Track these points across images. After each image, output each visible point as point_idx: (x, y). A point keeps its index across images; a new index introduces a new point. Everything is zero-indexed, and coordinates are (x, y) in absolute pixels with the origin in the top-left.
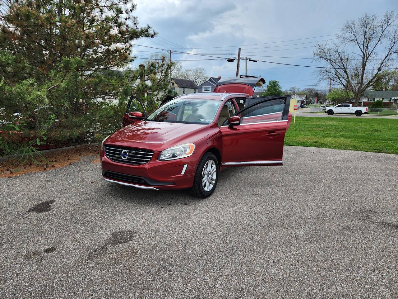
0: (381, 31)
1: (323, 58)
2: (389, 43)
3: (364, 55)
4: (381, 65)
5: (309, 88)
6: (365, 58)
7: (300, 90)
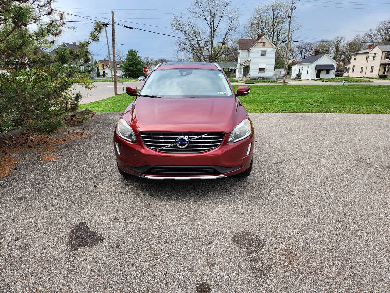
0: (222, 9)
1: (179, 29)
2: (228, 20)
3: (211, 29)
4: (224, 40)
5: (162, 58)
6: (212, 32)
7: (153, 60)
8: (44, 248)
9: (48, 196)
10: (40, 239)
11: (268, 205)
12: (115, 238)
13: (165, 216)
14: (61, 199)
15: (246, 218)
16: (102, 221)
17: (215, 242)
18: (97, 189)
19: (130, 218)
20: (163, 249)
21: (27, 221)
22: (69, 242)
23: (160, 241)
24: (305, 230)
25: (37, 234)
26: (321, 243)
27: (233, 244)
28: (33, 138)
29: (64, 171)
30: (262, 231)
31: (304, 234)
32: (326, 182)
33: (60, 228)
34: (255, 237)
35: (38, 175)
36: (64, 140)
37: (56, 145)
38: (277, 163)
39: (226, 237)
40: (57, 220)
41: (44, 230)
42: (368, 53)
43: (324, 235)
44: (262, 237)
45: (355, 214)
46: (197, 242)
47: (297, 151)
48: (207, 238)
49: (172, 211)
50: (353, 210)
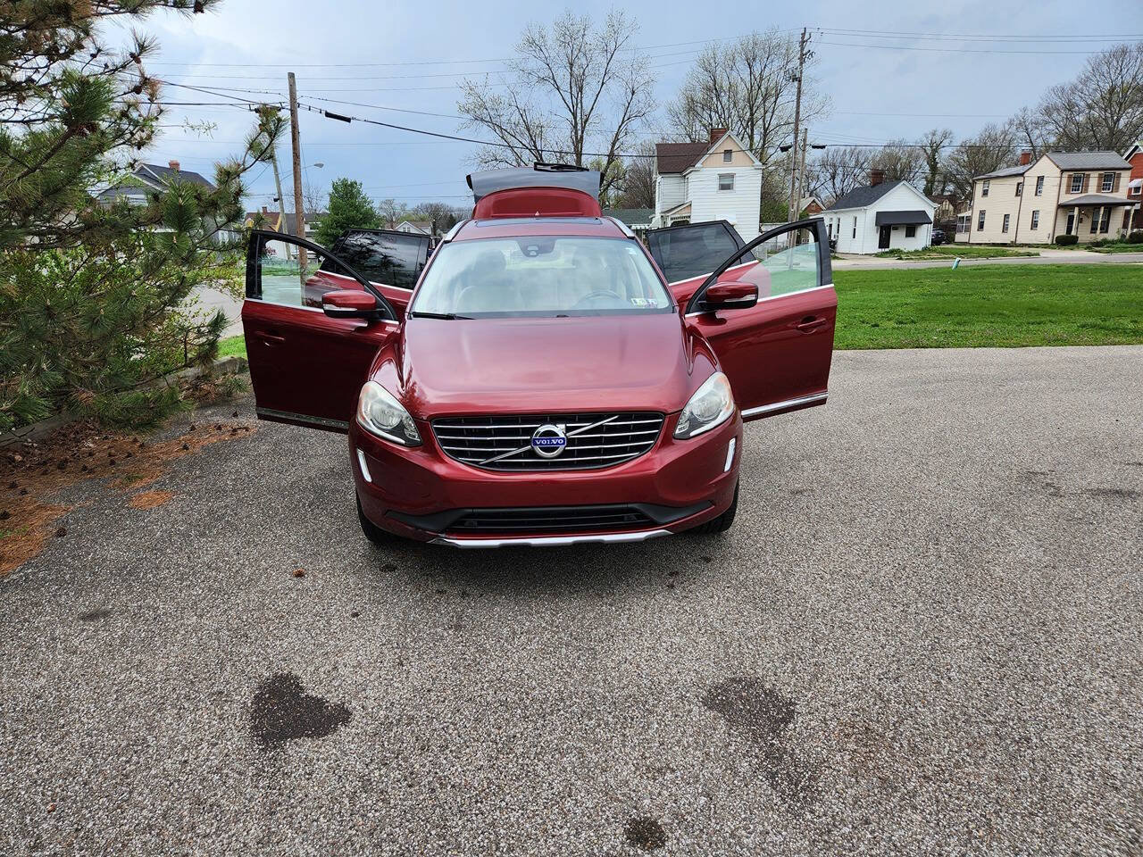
0: (604, 61)
1: (482, 120)
2: (622, 91)
3: (575, 118)
4: (613, 147)
6: (579, 127)
7: (407, 208)
8: (185, 748)
9: (170, 607)
10: (172, 724)
11: (789, 606)
12: (381, 712)
13: (510, 647)
14: (208, 612)
15: (735, 644)
16: (335, 668)
17: (660, 709)
18: (307, 582)
19: (412, 656)
20: (519, 735)
21: (122, 677)
22: (255, 728)
23: (507, 716)
24: (898, 669)
25: (159, 710)
26: (945, 701)
27: (708, 713)
28: (91, 445)
29: (203, 535)
30: (784, 678)
31: (896, 680)
32: (942, 539)
33: (221, 693)
34: (766, 693)
35: (129, 549)
36: (185, 448)
37: (166, 464)
38: (801, 492)
39: (688, 695)
40: (209, 671)
41: (178, 699)
42: (1022, 175)
43: (949, 678)
44: (786, 693)
45: (1028, 620)
46: (610, 713)
47: (852, 458)
48: (637, 702)
49: (528, 632)
50: (1020, 611)
